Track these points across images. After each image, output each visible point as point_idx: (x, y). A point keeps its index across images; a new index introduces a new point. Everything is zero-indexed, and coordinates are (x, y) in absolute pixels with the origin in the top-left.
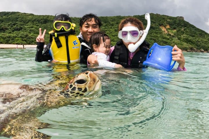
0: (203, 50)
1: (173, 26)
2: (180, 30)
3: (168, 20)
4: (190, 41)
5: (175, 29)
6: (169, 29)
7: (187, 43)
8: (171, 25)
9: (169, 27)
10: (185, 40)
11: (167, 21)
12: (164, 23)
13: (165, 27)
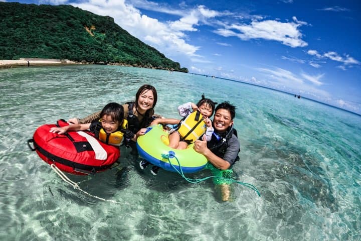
0: (151, 66)
1: (100, 28)
2: (111, 34)
3: (94, 19)
4: (132, 52)
5: (103, 32)
6: (95, 31)
7: (128, 53)
8: (98, 26)
9: (94, 29)
10: (125, 49)
11: (92, 19)
12: (88, 22)
13: (89, 27)
